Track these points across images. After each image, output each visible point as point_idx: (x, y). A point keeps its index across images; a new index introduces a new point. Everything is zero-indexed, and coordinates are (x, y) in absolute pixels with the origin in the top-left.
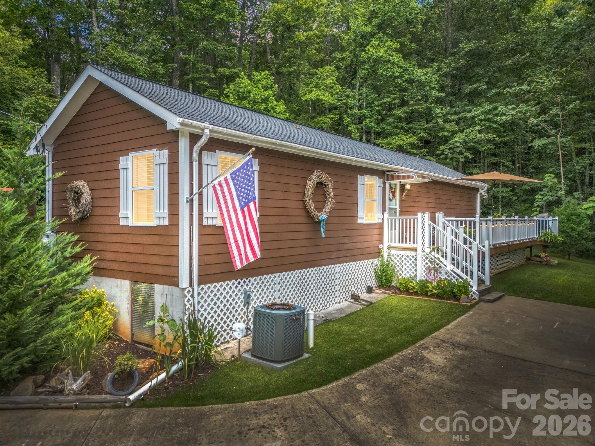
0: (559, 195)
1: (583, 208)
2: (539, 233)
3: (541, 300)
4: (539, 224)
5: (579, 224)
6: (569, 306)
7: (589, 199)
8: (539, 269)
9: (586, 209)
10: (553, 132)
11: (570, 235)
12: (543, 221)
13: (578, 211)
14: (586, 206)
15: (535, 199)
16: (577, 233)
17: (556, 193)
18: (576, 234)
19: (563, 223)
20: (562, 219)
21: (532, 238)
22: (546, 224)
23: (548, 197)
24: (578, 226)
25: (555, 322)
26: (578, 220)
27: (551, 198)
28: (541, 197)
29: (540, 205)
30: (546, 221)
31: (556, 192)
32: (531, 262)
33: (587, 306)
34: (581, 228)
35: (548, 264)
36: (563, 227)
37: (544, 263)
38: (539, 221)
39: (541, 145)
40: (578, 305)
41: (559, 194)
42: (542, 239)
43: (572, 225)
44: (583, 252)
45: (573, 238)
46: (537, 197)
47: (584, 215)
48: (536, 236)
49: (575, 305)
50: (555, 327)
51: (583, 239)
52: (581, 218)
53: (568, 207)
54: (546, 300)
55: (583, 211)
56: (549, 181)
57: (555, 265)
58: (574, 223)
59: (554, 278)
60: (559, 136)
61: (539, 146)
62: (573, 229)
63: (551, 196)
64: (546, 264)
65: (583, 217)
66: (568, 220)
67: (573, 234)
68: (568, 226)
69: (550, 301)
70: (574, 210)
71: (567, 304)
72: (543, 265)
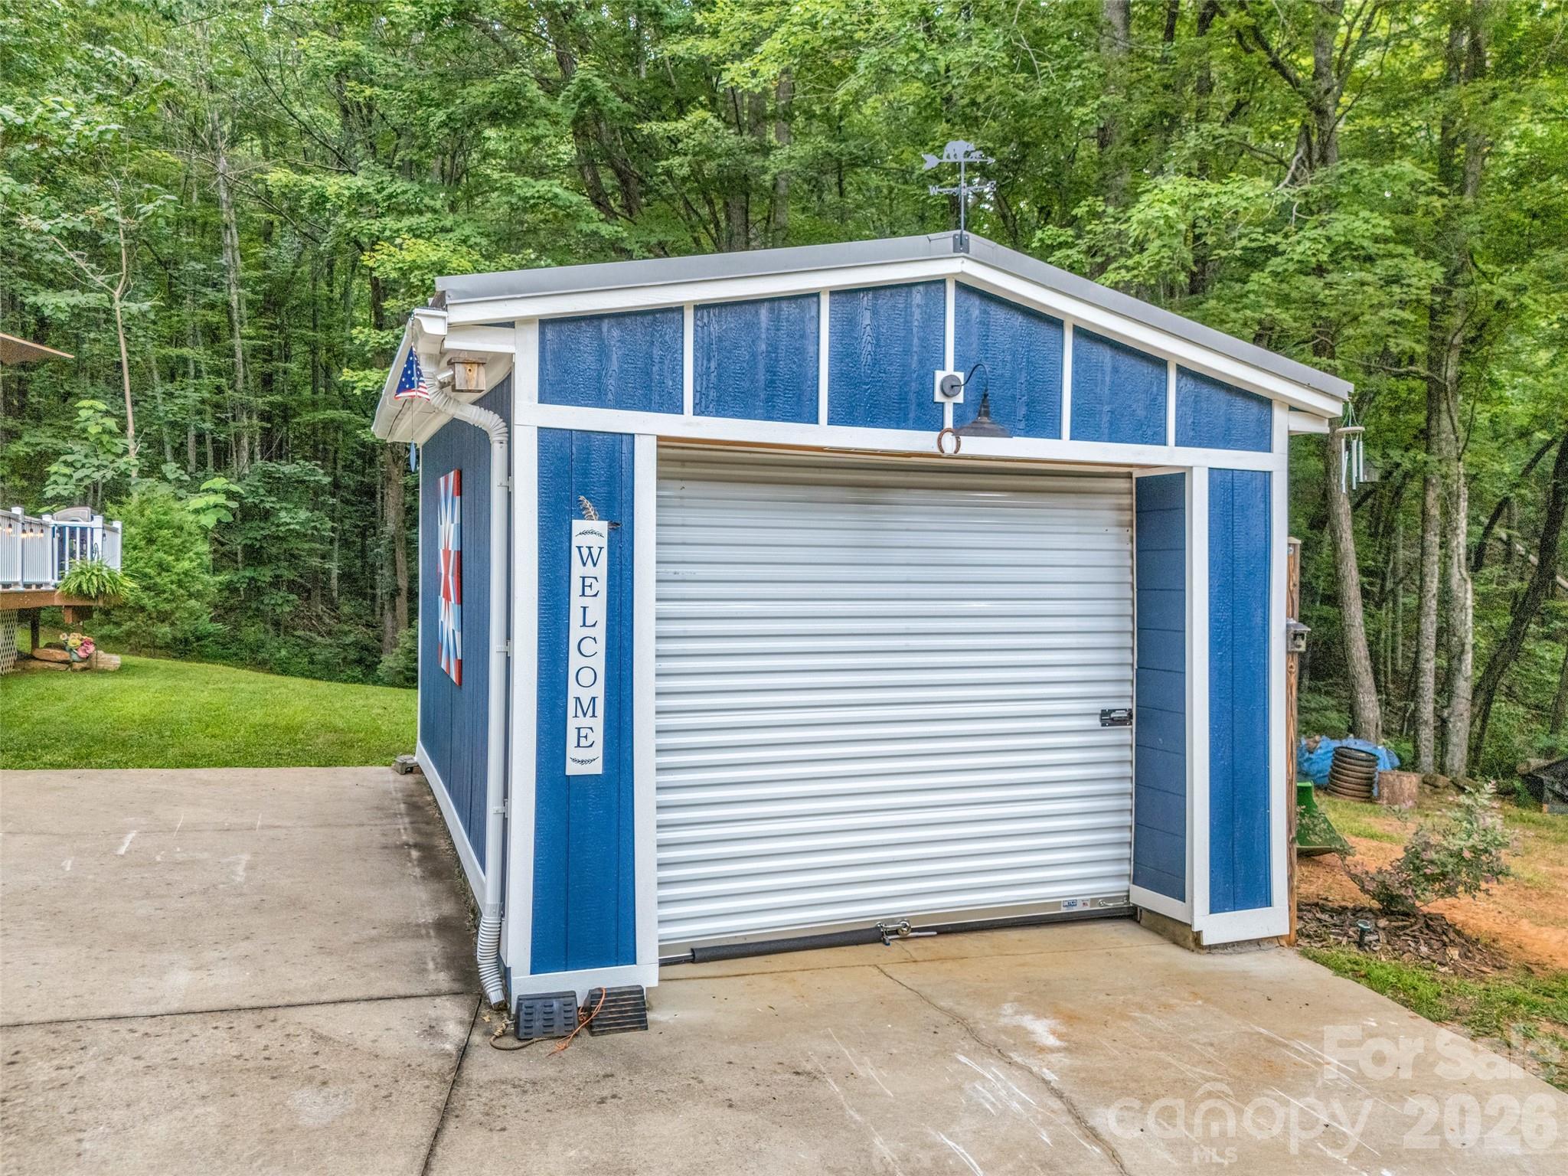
0: (123, 467)
1: (191, 508)
2: (61, 567)
3: (68, 766)
4: (62, 541)
5: (180, 552)
6: (169, 771)
7: (204, 486)
8: (62, 682)
9: (197, 511)
10: (100, 280)
11: (155, 584)
12: (73, 530)
13: (176, 517)
14: (197, 502)
15: (48, 474)
16: (174, 578)
17: (113, 462)
18: (172, 583)
19: (135, 548)
20: (133, 538)
21: (39, 586)
22: (83, 541)
23: (86, 472)
24: (177, 560)
25: (122, 832)
26: (177, 541)
27: (97, 476)
28: (67, 471)
29: (65, 493)
30: (83, 530)
31: (111, 457)
32: (34, 664)
33: (226, 764)
34: (186, 565)
35: (89, 667)
36: (136, 560)
37: (77, 666)
38: (61, 529)
39: (63, 305)
40: (196, 766)
41: (121, 463)
42: (73, 585)
43: (161, 554)
44: (186, 641)
45: (164, 592)
46: (53, 468)
47: (193, 528)
48: (49, 578)
49: (188, 766)
50: (122, 851)
51: (191, 596)
52: (185, 536)
53: (148, 501)
54: (89, 766)
55: (191, 518)
56: (91, 423)
57: (112, 668)
58: (169, 549)
59: (113, 699)
60: (117, 294)
61: (57, 308)
62: (163, 568)
63: (99, 468)
64: (84, 669)
65: (190, 534)
66: (151, 541)
67: (163, 580)
68: (150, 559)
69: (100, 766)
70: (165, 514)
71: (162, 767)
72: (75, 671)
